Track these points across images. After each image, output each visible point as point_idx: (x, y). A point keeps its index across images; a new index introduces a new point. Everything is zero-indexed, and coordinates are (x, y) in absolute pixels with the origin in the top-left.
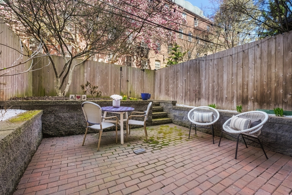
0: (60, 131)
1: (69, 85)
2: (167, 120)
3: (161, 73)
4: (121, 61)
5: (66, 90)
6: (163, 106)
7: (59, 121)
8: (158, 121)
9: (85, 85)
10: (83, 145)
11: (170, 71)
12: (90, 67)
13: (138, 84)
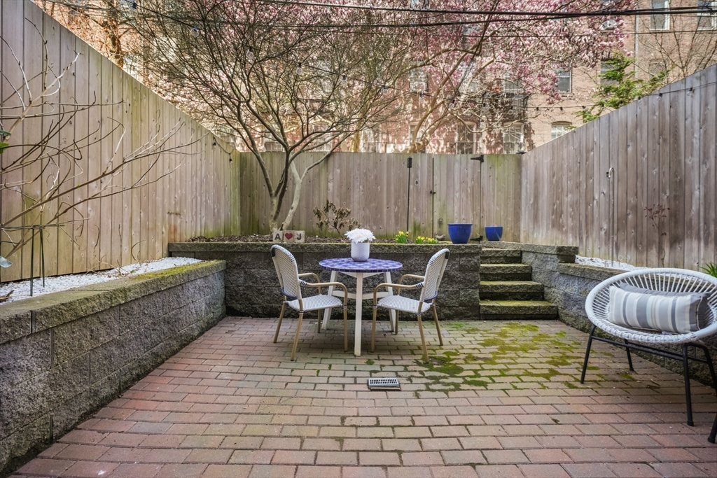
0: (253, 306)
1: (292, 211)
2: (536, 308)
3: (537, 160)
4: (442, 142)
5: (287, 222)
6: (532, 263)
7: (251, 284)
8: (503, 308)
9: (322, 209)
10: (275, 342)
11: (565, 151)
12: (340, 167)
13: (465, 198)
